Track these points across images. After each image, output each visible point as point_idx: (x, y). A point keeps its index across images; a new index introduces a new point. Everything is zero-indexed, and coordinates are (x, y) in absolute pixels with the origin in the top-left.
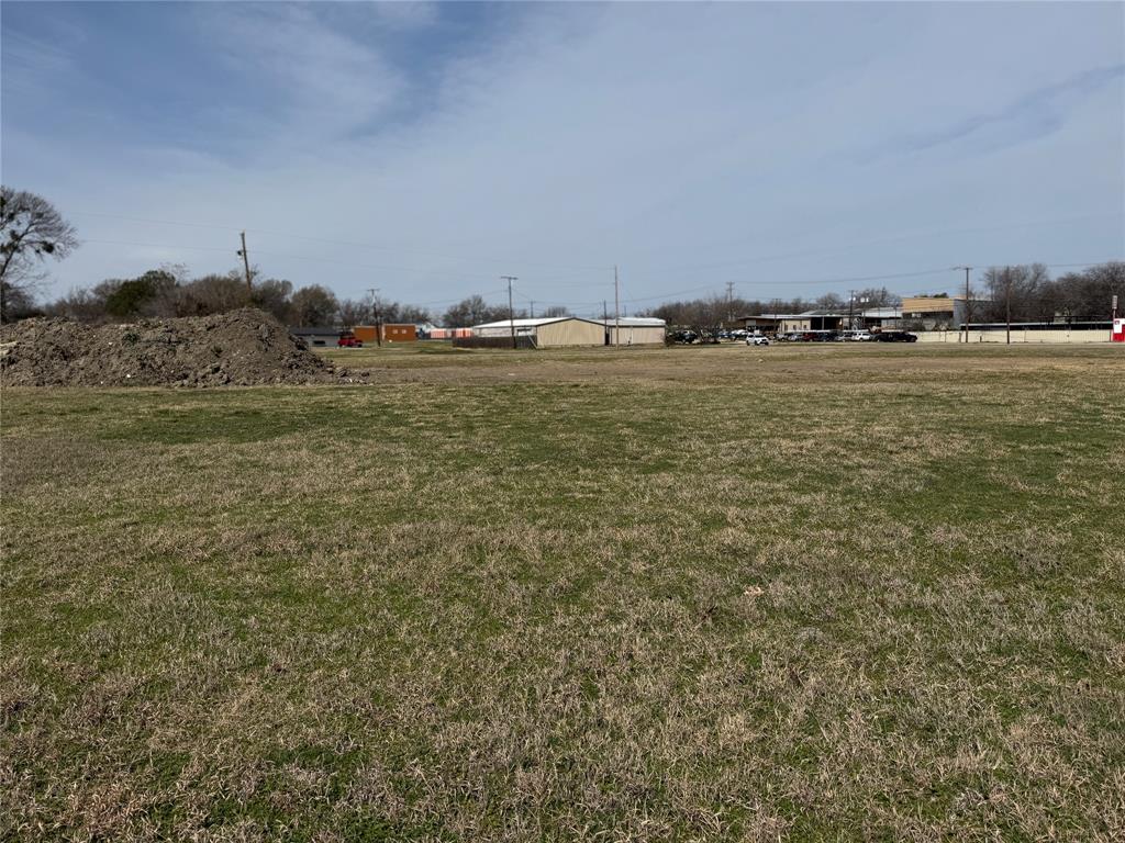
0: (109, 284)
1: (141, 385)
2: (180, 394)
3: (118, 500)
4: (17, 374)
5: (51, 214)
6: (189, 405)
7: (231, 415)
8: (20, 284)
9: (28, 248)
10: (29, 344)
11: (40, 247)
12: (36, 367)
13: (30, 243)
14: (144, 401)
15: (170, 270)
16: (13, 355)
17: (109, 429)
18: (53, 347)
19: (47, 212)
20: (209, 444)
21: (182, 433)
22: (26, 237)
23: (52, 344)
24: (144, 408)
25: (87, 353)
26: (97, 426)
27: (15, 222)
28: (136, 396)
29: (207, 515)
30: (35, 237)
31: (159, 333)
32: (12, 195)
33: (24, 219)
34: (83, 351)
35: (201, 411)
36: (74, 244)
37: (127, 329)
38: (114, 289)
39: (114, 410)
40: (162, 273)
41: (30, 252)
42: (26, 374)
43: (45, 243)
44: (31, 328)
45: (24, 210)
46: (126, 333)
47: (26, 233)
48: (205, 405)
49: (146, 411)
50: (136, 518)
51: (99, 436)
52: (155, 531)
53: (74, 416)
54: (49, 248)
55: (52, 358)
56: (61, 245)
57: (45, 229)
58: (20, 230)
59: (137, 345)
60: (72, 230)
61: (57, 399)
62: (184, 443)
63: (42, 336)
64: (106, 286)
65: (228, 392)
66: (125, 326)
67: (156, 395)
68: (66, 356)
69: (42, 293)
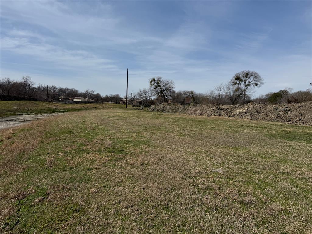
0: (270, 94)
1: (277, 122)
2: (288, 126)
3: (273, 154)
4: (247, 116)
5: (259, 76)
6: (292, 130)
7: (305, 134)
8: (249, 94)
9: (252, 85)
10: (250, 109)
11: (254, 85)
12: (251, 115)
13: (253, 84)
14: (278, 127)
15: (287, 90)
16: (246, 112)
17: (269, 134)
18: (256, 110)
19: (258, 76)
20: (299, 143)
21: (290, 138)
22: (252, 82)
23: (255, 109)
24: (278, 129)
25: (264, 112)
26: (266, 132)
27: (250, 79)
28: (276, 125)
29: (300, 164)
30: (254, 82)
31: (284, 108)
32: (250, 72)
33: (252, 78)
34: (263, 111)
35: (295, 131)
36: (263, 83)
37: (275, 106)
38: (271, 95)
39: (270, 128)
40: (285, 90)
41: (252, 86)
42: (248, 117)
43: (256, 84)
44: (251, 105)
45: (252, 76)
46: (275, 107)
47: (252, 81)
48: (296, 130)
49: (279, 129)
50: (278, 160)
51: (267, 135)
52: (284, 165)
53: (260, 128)
54: (257, 85)
55: (255, 113)
56: (260, 84)
57: (257, 80)
58: (250, 81)
59: (277, 111)
60: (263, 80)
61: (256, 124)
62: (291, 140)
63: (253, 107)
64: (269, 94)
65: (303, 127)
66: (274, 105)
67: (281, 125)
68: (258, 113)
69: (254, 96)
